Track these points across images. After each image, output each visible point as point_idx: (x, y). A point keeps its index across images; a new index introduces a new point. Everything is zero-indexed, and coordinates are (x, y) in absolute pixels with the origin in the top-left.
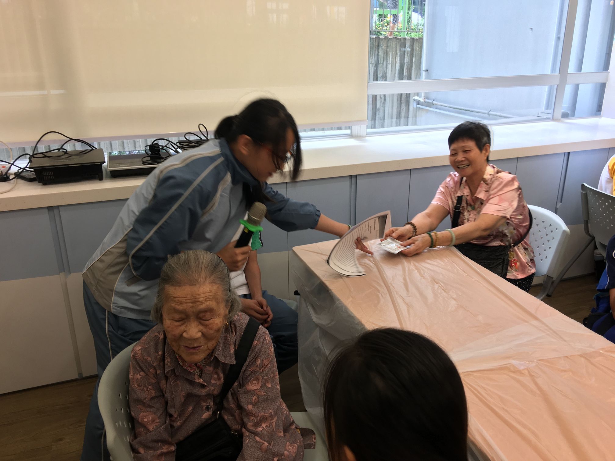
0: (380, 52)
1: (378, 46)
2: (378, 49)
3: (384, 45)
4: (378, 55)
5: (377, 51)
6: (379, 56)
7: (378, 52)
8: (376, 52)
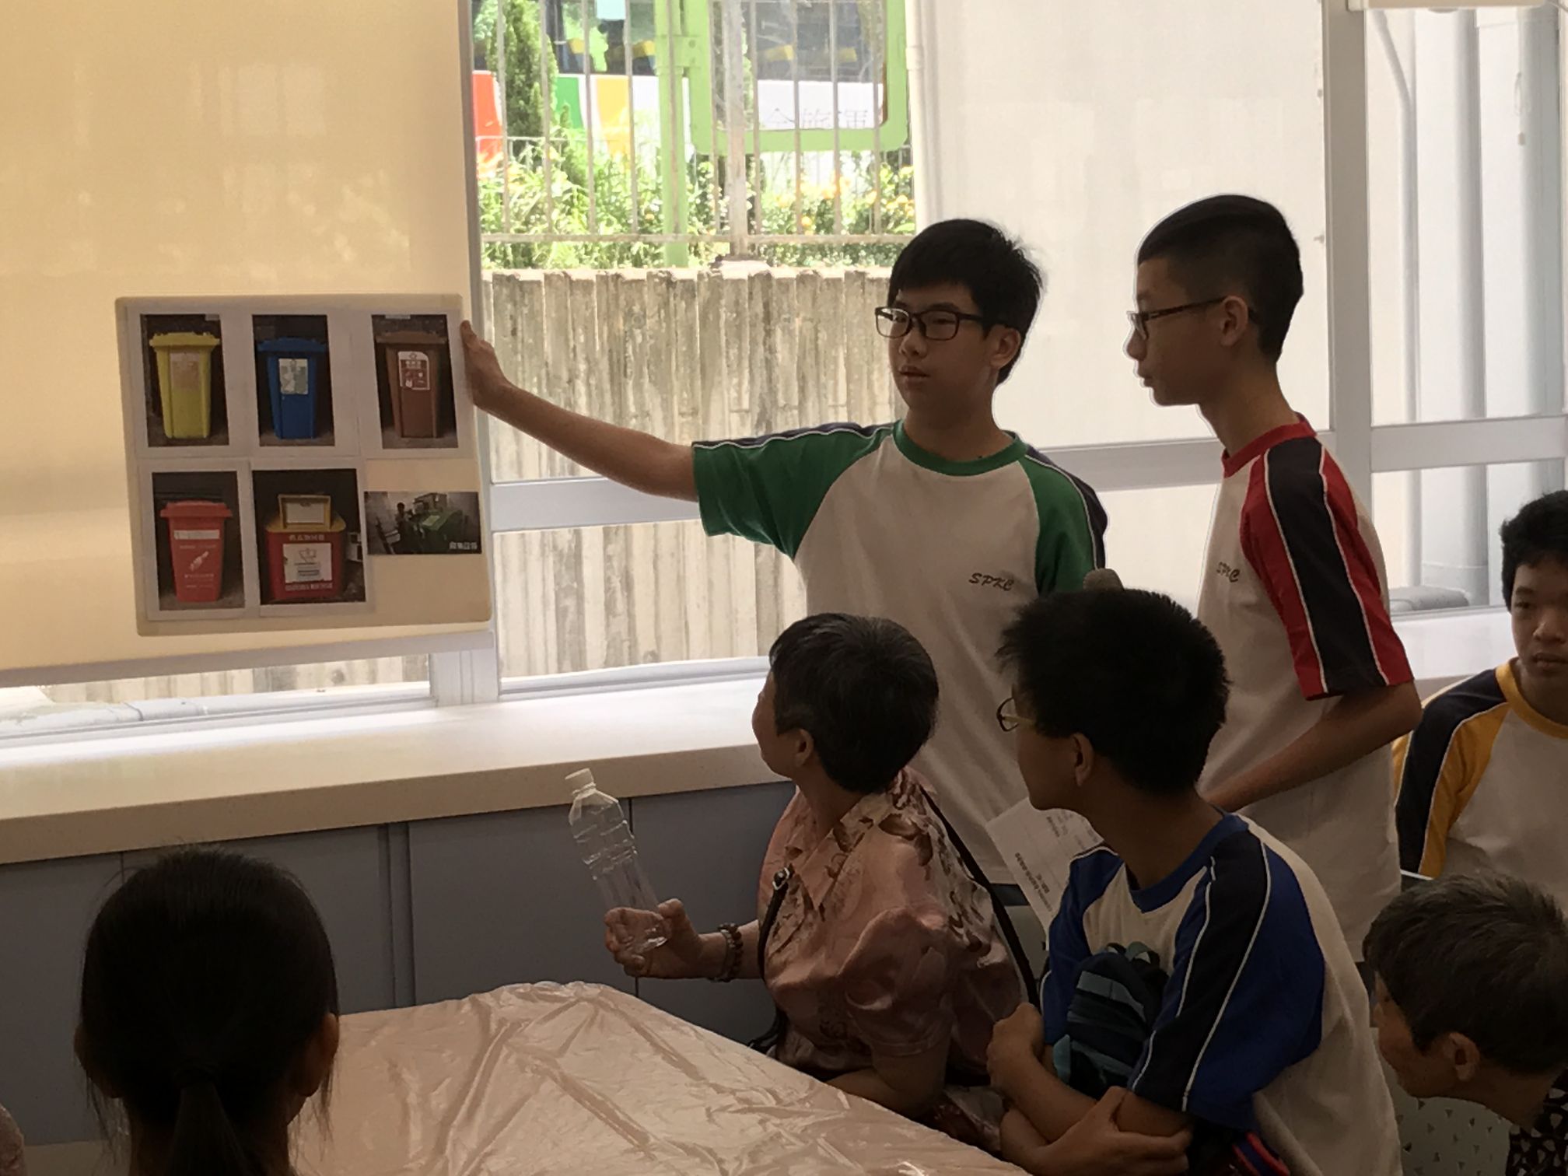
0: (779, 347)
1: (767, 318)
2: (769, 333)
3: (802, 315)
4: (769, 364)
5: (765, 343)
6: (777, 371)
7: (771, 350)
8: (761, 349)
